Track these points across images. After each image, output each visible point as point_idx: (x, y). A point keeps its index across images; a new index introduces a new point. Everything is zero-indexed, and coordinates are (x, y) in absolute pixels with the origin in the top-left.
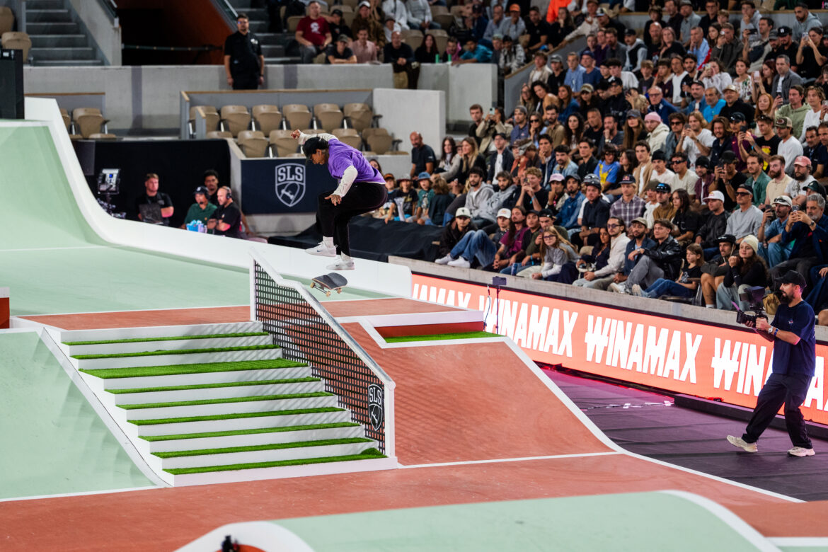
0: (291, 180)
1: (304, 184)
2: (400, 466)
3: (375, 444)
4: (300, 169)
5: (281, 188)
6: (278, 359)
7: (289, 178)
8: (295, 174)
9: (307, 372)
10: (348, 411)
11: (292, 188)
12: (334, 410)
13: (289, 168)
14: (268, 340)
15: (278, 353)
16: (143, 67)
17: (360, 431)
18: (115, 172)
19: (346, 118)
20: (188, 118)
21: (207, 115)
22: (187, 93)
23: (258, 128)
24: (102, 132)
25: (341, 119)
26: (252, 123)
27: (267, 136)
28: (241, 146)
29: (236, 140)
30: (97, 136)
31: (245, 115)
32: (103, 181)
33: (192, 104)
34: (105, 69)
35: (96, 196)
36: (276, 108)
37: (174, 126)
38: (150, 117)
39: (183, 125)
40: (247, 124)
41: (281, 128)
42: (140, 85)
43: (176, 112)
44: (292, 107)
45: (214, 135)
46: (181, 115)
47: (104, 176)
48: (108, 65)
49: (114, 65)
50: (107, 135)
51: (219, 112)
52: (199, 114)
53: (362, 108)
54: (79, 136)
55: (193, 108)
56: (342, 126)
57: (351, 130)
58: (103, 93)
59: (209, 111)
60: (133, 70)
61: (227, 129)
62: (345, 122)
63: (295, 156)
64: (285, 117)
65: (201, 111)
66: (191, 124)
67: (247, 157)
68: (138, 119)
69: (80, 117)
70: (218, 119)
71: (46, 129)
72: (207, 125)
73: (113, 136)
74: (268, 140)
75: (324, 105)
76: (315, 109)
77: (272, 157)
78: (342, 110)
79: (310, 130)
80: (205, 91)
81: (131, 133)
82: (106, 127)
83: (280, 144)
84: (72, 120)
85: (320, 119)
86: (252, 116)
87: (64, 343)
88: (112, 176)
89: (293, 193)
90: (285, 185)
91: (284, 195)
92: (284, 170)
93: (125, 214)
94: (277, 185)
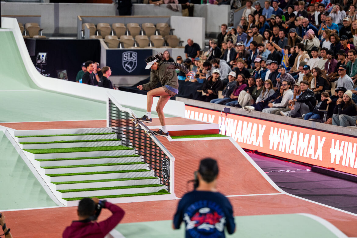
0: (130, 59)
1: (136, 62)
2: (177, 198)
3: (165, 188)
4: (135, 55)
5: (125, 63)
6: (120, 145)
7: (129, 59)
8: (132, 57)
9: (133, 152)
10: (152, 171)
11: (131, 63)
12: (145, 170)
13: (129, 54)
14: (115, 136)
15: (119, 143)
16: (60, 4)
17: (158, 181)
18: (45, 54)
19: (157, 30)
20: (81, 29)
21: (90, 28)
22: (81, 17)
23: (115, 34)
24: (39, 34)
25: (155, 31)
26: (112, 31)
27: (119, 38)
28: (106, 43)
29: (104, 40)
30: (37, 37)
31: (108, 27)
32: (39, 59)
33: (83, 22)
34: (42, 4)
35: (36, 66)
36: (124, 25)
37: (74, 32)
38: (63, 28)
39: (79, 32)
40: (110, 32)
41: (126, 34)
42: (58, 12)
43: (75, 26)
44: (131, 24)
45: (94, 37)
46: (78, 27)
47: (40, 56)
48: (43, 2)
49: (46, 2)
50: (42, 36)
51: (96, 26)
52: (86, 27)
53: (165, 25)
54: (28, 36)
55: (83, 24)
56: (155, 34)
57: (159, 36)
58: (40, 16)
59: (91, 25)
60: (55, 5)
61: (100, 34)
62: (157, 32)
63: (133, 48)
64: (128, 29)
65: (87, 25)
66: (82, 32)
67: (109, 48)
68: (57, 29)
69: (29, 27)
70: (96, 29)
71: (12, 33)
72: (90, 32)
73: (45, 37)
74: (120, 40)
75: (146, 24)
76: (142, 25)
77: (121, 48)
78: (155, 26)
79: (140, 36)
80: (90, 16)
81: (53, 35)
82: (41, 32)
83: (126, 42)
84: (25, 28)
85: (145, 30)
86: (112, 28)
87: (16, 136)
88: (43, 56)
89: (131, 66)
90: (127, 62)
91: (127, 67)
92: (127, 54)
93: (49, 74)
94: (123, 62)
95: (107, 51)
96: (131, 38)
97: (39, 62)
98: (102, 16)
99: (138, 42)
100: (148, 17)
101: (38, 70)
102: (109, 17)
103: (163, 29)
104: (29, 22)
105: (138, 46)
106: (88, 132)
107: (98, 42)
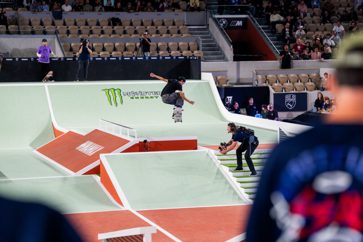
0: (291, 100)
1: (295, 101)
4: (294, 96)
5: (287, 103)
7: (290, 99)
8: (292, 98)
11: (291, 103)
13: (290, 96)
16: (240, 62)
18: (231, 97)
19: (310, 79)
20: (255, 79)
21: (262, 78)
22: (255, 70)
23: (279, 82)
24: (226, 84)
25: (308, 79)
26: (277, 80)
27: (282, 85)
28: (273, 88)
29: (272, 86)
30: (225, 85)
31: (275, 78)
32: (227, 101)
33: (257, 74)
34: (228, 63)
35: (225, 105)
36: (286, 75)
37: (251, 81)
38: (243, 79)
39: (254, 81)
40: (276, 81)
41: (287, 82)
42: (239, 68)
43: (251, 77)
44: (291, 75)
45: (264, 85)
46: (253, 78)
47: (228, 99)
48: (229, 61)
49: (231, 61)
50: (228, 85)
51: (266, 77)
52: (259, 77)
53: (316, 75)
54: (219, 85)
55: (257, 76)
56: (309, 81)
57: (312, 83)
58: (227, 71)
59: (263, 77)
60: (237, 63)
61: (269, 82)
62: (310, 80)
63: (292, 92)
64: (289, 79)
65: (260, 77)
66: (256, 81)
67: (275, 92)
68: (238, 79)
69: (220, 79)
70: (266, 79)
71: (208, 83)
72: (262, 81)
73: (230, 85)
74: (283, 86)
75: (302, 74)
76: (299, 75)
77: (284, 92)
78: (309, 76)
79: (298, 83)
80: (261, 70)
81: (236, 84)
82: (228, 82)
83: (287, 87)
84: (217, 80)
85: (301, 79)
86: (277, 78)
87: (215, 155)
88: (230, 99)
89: (291, 105)
90: (289, 102)
91: (288, 105)
92: (288, 96)
93: (234, 111)
94: (286, 102)
95: (274, 94)
96: (291, 84)
97: (227, 103)
98: (270, 69)
99: (296, 88)
100: (303, 69)
101: (227, 108)
102: (275, 70)
103: (314, 78)
104: (219, 75)
105: (296, 90)
106: (265, 152)
107: (268, 88)
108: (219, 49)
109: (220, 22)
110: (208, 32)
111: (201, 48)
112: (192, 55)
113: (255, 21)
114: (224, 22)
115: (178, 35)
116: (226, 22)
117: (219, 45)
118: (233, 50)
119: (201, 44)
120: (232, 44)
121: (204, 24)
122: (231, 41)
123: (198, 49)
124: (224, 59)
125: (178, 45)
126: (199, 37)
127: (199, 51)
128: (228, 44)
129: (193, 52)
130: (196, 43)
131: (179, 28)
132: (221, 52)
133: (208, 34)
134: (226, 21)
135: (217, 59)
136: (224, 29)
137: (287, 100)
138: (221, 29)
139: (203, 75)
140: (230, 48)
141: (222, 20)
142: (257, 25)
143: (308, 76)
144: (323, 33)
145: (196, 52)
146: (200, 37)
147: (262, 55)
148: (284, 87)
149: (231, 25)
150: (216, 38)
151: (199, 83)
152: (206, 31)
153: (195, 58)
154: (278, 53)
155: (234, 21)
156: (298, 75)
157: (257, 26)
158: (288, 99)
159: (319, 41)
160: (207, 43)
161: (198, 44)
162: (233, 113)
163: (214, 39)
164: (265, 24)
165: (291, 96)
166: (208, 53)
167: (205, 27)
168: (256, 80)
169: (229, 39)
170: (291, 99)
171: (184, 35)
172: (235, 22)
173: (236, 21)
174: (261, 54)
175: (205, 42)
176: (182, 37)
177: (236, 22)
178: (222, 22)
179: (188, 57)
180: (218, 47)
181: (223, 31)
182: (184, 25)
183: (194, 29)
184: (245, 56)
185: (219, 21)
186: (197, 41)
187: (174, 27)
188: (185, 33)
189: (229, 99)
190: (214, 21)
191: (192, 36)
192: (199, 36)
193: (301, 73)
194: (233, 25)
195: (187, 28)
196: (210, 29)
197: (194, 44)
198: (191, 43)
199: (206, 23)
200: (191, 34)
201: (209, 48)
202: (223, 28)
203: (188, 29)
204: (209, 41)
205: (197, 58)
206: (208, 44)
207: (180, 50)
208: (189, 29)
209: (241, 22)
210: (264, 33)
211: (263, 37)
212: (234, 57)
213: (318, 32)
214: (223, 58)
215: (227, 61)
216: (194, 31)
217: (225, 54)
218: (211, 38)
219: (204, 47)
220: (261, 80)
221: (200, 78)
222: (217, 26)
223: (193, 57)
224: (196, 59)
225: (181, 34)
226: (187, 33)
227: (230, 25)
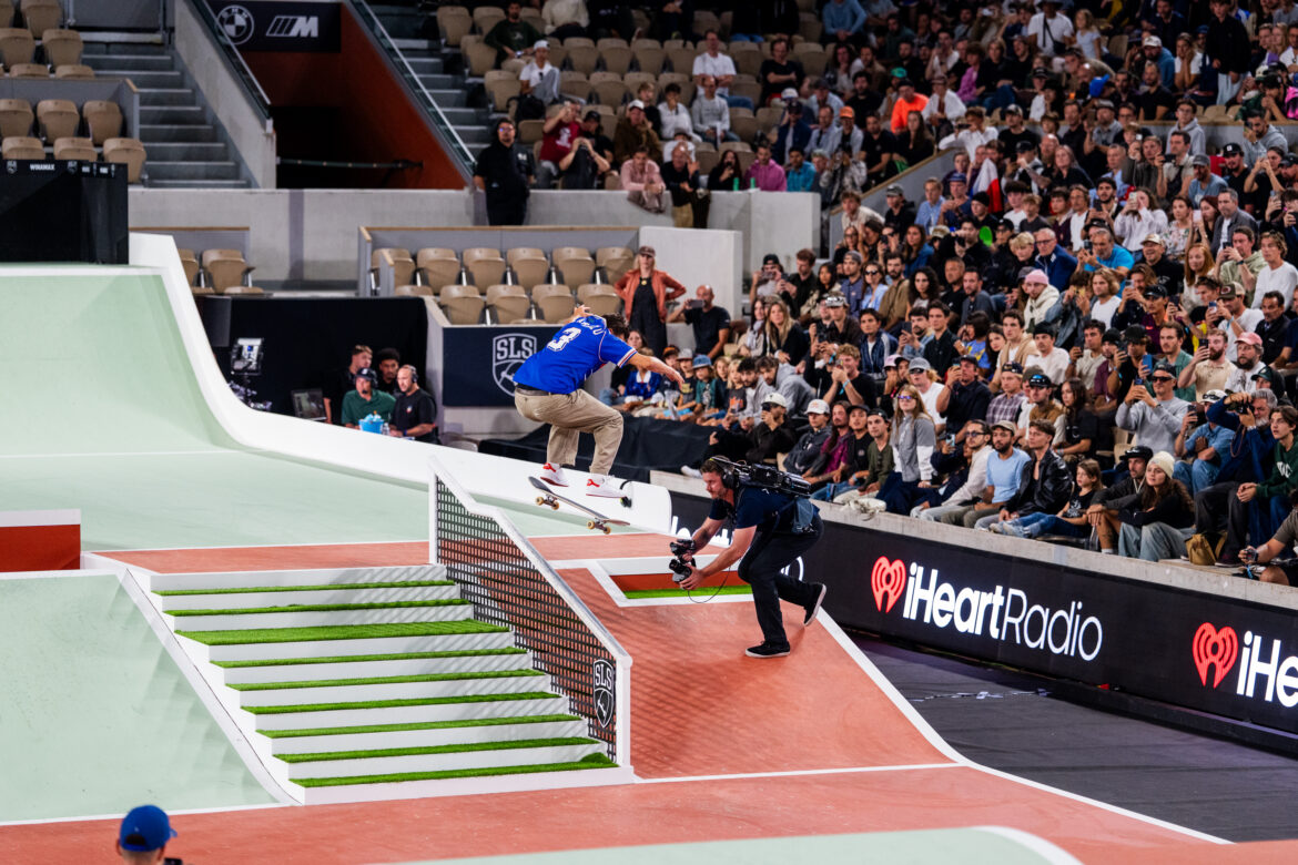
0: (515, 357)
2: (638, 780)
3: (602, 747)
4: (529, 343)
5: (500, 369)
6: (468, 620)
7: (512, 355)
8: (521, 349)
9: (507, 639)
10: (565, 697)
12: (544, 696)
13: (512, 340)
14: (453, 592)
15: (467, 611)
16: (307, 191)
17: (581, 728)
18: (257, 343)
19: (599, 268)
20: (369, 267)
21: (396, 262)
22: (368, 229)
23: (471, 281)
24: (244, 283)
25: (591, 270)
26: (463, 274)
27: (483, 294)
28: (442, 307)
29: (438, 299)
30: (237, 290)
31: (451, 262)
32: (239, 357)
33: (376, 245)
34: (251, 193)
35: (228, 377)
36: (498, 253)
37: (349, 276)
38: (314, 263)
39: (362, 276)
40: (455, 276)
41: (504, 281)
42: (302, 217)
43: (353, 256)
44: (521, 250)
45: (407, 291)
46: (359, 261)
47: (241, 348)
48: (257, 186)
49: (264, 187)
50: (250, 289)
51: (414, 258)
52: (385, 260)
53: (624, 255)
54: (211, 290)
55: (376, 252)
56: (594, 281)
57: (605, 286)
58: (247, 229)
59: (399, 256)
60: (291, 195)
61: (425, 281)
62: (598, 274)
63: (525, 323)
64: (511, 267)
65: (387, 256)
66: (372, 275)
67: (452, 323)
68: (297, 266)
69: (213, 263)
70: (413, 268)
71: (158, 279)
72: (396, 276)
73: (259, 290)
74: (485, 298)
75: (566, 249)
76: (554, 254)
77: (489, 324)
78: (594, 256)
79: (547, 286)
80: (395, 226)
81: (286, 286)
82: (250, 277)
83: (502, 304)
84: (201, 266)
85: (561, 268)
86: (462, 265)
87: (154, 592)
88: (251, 348)
90: (507, 364)
91: (505, 379)
92: (506, 343)
93: (270, 404)
94: (495, 364)
95: (446, 331)
96: (520, 292)
97: (239, 365)
98: (431, 226)
99: (541, 306)
100: (572, 229)
101: (235, 390)
102: (453, 229)
103: (616, 267)
104: (214, 247)
105: (540, 315)
106: (372, 578)
107: (419, 305)
108: (217, 132)
109: (222, 20)
110: (168, 58)
111: (136, 127)
112: (93, 159)
113: (373, 21)
114: (240, 20)
115: (35, 68)
116: (248, 20)
117: (215, 118)
118: (275, 137)
119: (136, 110)
120: (274, 112)
121: (152, 26)
122: (268, 102)
123: (124, 132)
124: (237, 177)
125: (35, 109)
126: (129, 82)
127: (126, 140)
128: (256, 113)
129: (99, 144)
130: (115, 106)
131: (40, 39)
132: (226, 148)
133: (171, 67)
134: (247, 13)
135: (208, 177)
136: (237, 47)
137: (499, 357)
138: (227, 49)
139: (137, 241)
140: (261, 131)
141: (229, 11)
142: (383, 36)
143: (590, 259)
144: (657, 79)
145: (111, 145)
146: (135, 83)
147: (400, 165)
148: (489, 303)
149: (272, 31)
150: (203, 86)
151: (119, 278)
152: (162, 54)
153: (104, 170)
154: (467, 158)
155: (284, 17)
156: (551, 254)
157: (382, 41)
158: (502, 351)
159: (642, 114)
160: (165, 108)
161: (122, 111)
162: (264, 410)
163: (196, 89)
164: (417, 35)
165: (515, 342)
166: (170, 148)
167: (157, 37)
168: (372, 271)
169: (257, 90)
170: (515, 353)
171: (63, 71)
172: (286, 20)
173: (291, 18)
174: (398, 162)
175: (157, 101)
176: (52, 76)
177: (294, 21)
178: (231, 21)
179: (70, 164)
180: (212, 124)
181: (236, 57)
182: (62, 27)
183: (108, 44)
184: (326, 167)
185: (217, 14)
186: (117, 97)
187: (19, 32)
188: (66, 62)
189: (245, 352)
190: (194, 15)
191: (97, 76)
192: (128, 78)
193: (563, 246)
194: (280, 32)
195: (77, 40)
196: (180, 45)
197: (104, 108)
198: (92, 106)
199: (161, 22)
200: (96, 65)
201: (170, 130)
202: (233, 45)
203: (82, 46)
204: (172, 100)
205: (110, 171)
206: (168, 112)
207: (45, 134)
208: (85, 42)
209: (314, 21)
210: (408, 72)
211: (405, 88)
212: (281, 170)
213: (636, 74)
214: (234, 174)
215: (249, 185)
216: (108, 53)
217: (240, 157)
218: (181, 86)
219: (153, 122)
220: (392, 272)
221: (120, 256)
222: (208, 36)
223: (95, 167)
224: (108, 175)
225: (49, 66)
226: (77, 63)
227: (268, 34)
